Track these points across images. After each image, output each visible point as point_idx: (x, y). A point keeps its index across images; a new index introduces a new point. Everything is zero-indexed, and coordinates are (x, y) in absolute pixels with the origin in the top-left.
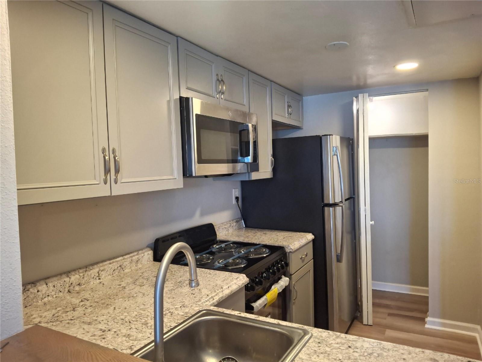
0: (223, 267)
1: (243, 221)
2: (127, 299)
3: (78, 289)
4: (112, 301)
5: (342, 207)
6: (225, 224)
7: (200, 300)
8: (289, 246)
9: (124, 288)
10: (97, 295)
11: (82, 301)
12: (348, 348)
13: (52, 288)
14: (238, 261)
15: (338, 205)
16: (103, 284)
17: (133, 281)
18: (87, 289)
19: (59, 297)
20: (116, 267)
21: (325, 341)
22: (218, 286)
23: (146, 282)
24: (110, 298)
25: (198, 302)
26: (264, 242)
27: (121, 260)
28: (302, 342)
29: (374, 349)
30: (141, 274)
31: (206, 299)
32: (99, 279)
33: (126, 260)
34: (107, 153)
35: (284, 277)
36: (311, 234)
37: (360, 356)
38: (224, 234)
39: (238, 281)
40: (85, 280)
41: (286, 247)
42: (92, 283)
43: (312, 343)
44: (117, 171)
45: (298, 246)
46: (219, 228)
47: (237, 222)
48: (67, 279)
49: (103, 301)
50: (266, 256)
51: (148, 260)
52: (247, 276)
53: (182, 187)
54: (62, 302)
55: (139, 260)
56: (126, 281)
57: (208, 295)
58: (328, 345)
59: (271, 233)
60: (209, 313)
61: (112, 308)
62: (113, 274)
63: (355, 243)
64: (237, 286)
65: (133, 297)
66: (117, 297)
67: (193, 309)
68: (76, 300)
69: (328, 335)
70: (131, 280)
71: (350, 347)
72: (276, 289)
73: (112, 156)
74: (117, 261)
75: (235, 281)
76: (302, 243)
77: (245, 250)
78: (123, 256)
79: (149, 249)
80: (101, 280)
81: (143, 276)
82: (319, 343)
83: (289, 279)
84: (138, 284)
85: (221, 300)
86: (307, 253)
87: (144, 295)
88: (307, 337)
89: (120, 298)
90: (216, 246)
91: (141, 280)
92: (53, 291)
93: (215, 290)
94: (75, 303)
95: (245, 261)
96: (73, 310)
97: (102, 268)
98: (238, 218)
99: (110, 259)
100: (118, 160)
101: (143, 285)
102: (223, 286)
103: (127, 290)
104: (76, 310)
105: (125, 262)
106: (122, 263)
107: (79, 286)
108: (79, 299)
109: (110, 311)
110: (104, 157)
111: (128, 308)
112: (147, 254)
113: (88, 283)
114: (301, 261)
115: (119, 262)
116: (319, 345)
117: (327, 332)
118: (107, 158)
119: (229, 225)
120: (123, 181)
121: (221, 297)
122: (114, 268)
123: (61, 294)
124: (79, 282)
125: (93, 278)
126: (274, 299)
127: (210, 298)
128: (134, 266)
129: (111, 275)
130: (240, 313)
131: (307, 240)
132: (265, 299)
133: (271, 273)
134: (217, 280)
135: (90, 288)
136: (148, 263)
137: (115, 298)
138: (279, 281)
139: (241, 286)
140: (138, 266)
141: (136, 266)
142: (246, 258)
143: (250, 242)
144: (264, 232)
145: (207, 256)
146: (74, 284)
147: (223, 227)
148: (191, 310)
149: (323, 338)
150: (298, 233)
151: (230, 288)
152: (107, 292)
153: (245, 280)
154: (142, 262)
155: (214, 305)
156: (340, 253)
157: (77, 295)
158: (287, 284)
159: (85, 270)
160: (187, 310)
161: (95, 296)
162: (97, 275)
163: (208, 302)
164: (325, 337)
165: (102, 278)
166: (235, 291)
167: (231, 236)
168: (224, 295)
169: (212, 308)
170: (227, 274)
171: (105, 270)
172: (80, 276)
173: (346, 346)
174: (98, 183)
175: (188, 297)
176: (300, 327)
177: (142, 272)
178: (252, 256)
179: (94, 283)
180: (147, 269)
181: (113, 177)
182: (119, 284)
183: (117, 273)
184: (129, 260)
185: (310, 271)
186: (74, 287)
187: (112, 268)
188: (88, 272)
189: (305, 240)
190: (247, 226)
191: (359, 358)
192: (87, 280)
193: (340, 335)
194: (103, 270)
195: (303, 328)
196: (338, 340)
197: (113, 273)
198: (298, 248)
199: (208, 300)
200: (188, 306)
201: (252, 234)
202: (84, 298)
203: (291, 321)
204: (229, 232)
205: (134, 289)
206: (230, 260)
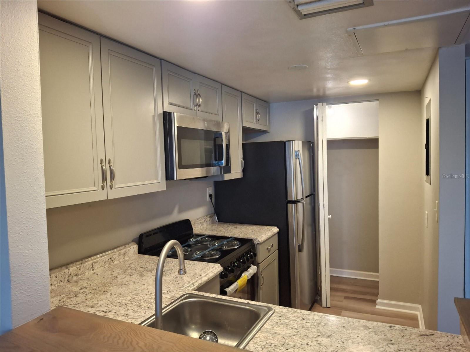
0: (200, 258)
1: (216, 216)
2: (120, 286)
3: (76, 279)
4: (108, 289)
5: (303, 204)
6: (200, 219)
7: (183, 286)
8: (257, 239)
9: (116, 277)
10: (94, 284)
11: (81, 289)
12: (302, 320)
13: (54, 278)
14: (213, 252)
15: (299, 201)
16: (97, 274)
17: (123, 271)
18: (84, 279)
19: (60, 286)
20: (107, 260)
21: (285, 315)
22: (197, 274)
23: (135, 272)
24: (105, 286)
25: (181, 287)
26: (235, 235)
27: (111, 253)
28: (267, 316)
29: (322, 320)
30: (128, 265)
31: (188, 285)
32: (93, 270)
33: (115, 253)
34: (104, 164)
35: (252, 265)
36: (276, 228)
37: (311, 325)
38: (199, 228)
39: (214, 269)
40: (82, 271)
41: (255, 240)
42: (87, 274)
43: (275, 317)
44: (112, 178)
45: (265, 238)
46: (195, 223)
47: (211, 217)
48: (67, 271)
49: (100, 289)
50: (237, 248)
51: (133, 253)
52: (222, 265)
53: (165, 189)
54: (64, 290)
55: (126, 253)
56: (117, 271)
57: (189, 282)
58: (287, 318)
59: (241, 227)
60: (191, 296)
61: (109, 294)
62: (104, 266)
63: (315, 234)
64: (213, 273)
65: (125, 284)
66: (111, 285)
67: (178, 293)
68: (76, 288)
69: (288, 311)
70: (121, 271)
71: (304, 319)
72: (246, 276)
73: (108, 166)
74: (107, 255)
75: (211, 270)
76: (268, 235)
77: (219, 243)
78: (112, 250)
79: (134, 243)
80: (95, 271)
81: (131, 267)
82: (280, 317)
83: (257, 267)
84: (128, 273)
85: (200, 286)
86: (273, 244)
87: (134, 283)
88: (270, 313)
89: (115, 286)
90: (193, 240)
91: (130, 271)
92: (55, 281)
93: (195, 278)
94: (76, 291)
95: (219, 253)
96: (75, 296)
97: (95, 261)
98: (212, 214)
99: (101, 253)
100: (113, 169)
101: (133, 275)
102: (201, 274)
103: (119, 279)
104: (78, 296)
105: (114, 255)
106: (112, 256)
107: (76, 276)
108: (78, 287)
109: (107, 297)
110: (102, 168)
111: (122, 293)
112: (133, 248)
113: (84, 273)
114: (267, 251)
115: (109, 256)
116: (280, 318)
117: (287, 308)
118: (104, 167)
119: (204, 220)
120: (116, 187)
121: (200, 283)
122: (105, 260)
123: (62, 283)
124: (77, 272)
125: (88, 269)
126: (244, 285)
127: (191, 285)
128: (122, 258)
129: (103, 267)
130: (217, 296)
131: (272, 233)
132: (236, 285)
133: (241, 262)
134: (196, 269)
135: (86, 278)
136: (134, 255)
137: (110, 286)
138: (249, 269)
139: (217, 274)
140: (125, 259)
141: (124, 258)
142: (219, 250)
143: (222, 235)
144: (235, 226)
145: (185, 248)
146: (72, 274)
147: (198, 222)
148: (176, 294)
149: (284, 313)
150: (265, 227)
151: (207, 276)
152: (102, 281)
153: (220, 268)
154: (129, 255)
155: (194, 290)
156: (301, 244)
157: (76, 284)
158: (255, 272)
159: (81, 262)
160: (173, 295)
161: (92, 284)
162: (91, 266)
163: (190, 287)
164: (285, 312)
165: (95, 269)
166: (212, 278)
167: (205, 230)
168: (203, 281)
169: (193, 292)
170: (204, 264)
171: (98, 262)
172: (77, 267)
173: (301, 318)
174: (97, 189)
175: (173, 283)
176: (265, 305)
177: (130, 263)
178: (225, 248)
179: (88, 274)
180: (134, 261)
181: (109, 184)
182: (111, 274)
183: (107, 265)
184: (118, 253)
185: (275, 260)
186: (72, 277)
187: (103, 260)
188: (84, 264)
189: (271, 233)
190: (219, 221)
191: (310, 327)
192: (83, 271)
193: (297, 311)
194: (96, 262)
195: (268, 306)
196: (295, 314)
197: (105, 264)
198: (265, 240)
199: (190, 286)
200: (173, 291)
201: (225, 228)
202: (83, 286)
203: (258, 301)
204: (204, 226)
205: (125, 278)
206: (206, 252)
